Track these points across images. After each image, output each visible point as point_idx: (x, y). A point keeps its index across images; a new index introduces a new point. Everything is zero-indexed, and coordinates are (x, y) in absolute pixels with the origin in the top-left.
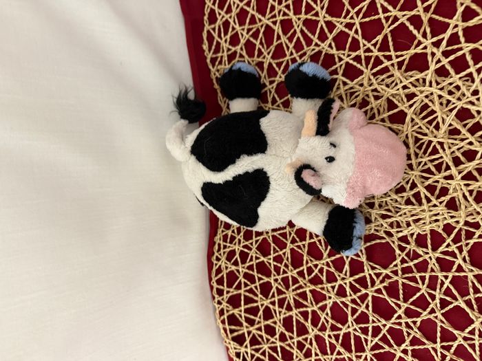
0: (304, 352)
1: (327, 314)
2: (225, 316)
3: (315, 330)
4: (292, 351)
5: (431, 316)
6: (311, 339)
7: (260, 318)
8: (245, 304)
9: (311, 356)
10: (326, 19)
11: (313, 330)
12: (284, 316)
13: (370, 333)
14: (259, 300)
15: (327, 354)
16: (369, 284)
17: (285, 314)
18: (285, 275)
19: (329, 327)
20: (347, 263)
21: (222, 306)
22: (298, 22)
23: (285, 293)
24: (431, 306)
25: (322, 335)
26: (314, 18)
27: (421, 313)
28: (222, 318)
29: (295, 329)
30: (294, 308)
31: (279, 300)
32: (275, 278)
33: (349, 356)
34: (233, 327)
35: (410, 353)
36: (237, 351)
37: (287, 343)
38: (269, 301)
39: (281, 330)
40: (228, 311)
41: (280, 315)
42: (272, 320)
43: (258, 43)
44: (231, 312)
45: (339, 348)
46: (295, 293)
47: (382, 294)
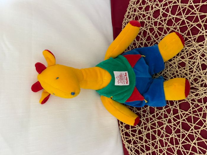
0: (154, 147)
1: (164, 131)
2: (124, 132)
3: (159, 137)
4: (150, 146)
5: (204, 129)
6: (157, 141)
7: (137, 134)
8: (131, 128)
9: (157, 148)
10: (166, 27)
11: (158, 137)
12: (146, 133)
13: (181, 137)
14: (137, 127)
15: (164, 147)
16: (180, 117)
17: (147, 132)
18: (147, 117)
19: (164, 136)
20: (172, 110)
21: (122, 128)
22: (156, 29)
23: (147, 124)
24: (204, 124)
25: (162, 139)
26: (162, 27)
27: (201, 128)
28: (123, 133)
29: (151, 138)
30: (150, 130)
31: (145, 127)
32: (143, 118)
33: (173, 146)
34: (127, 137)
35: (197, 144)
36: (128, 146)
37: (148, 143)
38: (140, 127)
39: (145, 138)
40: (125, 130)
41: (145, 133)
42: (141, 135)
43: (141, 36)
44: (126, 131)
45: (169, 144)
46: (151, 123)
47: (185, 121)
